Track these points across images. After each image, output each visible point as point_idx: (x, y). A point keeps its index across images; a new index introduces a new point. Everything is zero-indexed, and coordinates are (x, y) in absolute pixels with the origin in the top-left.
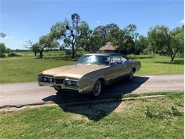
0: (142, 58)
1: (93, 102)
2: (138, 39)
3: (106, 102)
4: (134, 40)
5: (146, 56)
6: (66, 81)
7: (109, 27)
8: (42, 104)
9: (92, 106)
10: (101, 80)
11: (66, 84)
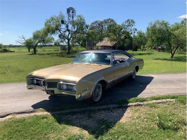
0: (140, 54)
1: (93, 108)
2: (136, 34)
3: (108, 109)
4: (132, 36)
5: (144, 52)
6: (60, 85)
7: (106, 22)
8: (31, 112)
9: (92, 115)
10: (103, 82)
11: (60, 89)
